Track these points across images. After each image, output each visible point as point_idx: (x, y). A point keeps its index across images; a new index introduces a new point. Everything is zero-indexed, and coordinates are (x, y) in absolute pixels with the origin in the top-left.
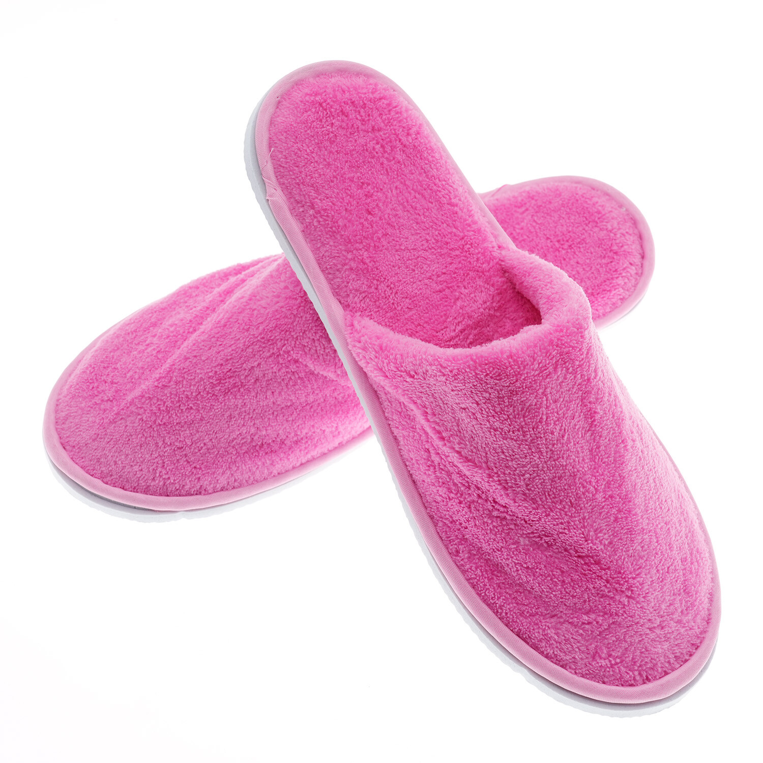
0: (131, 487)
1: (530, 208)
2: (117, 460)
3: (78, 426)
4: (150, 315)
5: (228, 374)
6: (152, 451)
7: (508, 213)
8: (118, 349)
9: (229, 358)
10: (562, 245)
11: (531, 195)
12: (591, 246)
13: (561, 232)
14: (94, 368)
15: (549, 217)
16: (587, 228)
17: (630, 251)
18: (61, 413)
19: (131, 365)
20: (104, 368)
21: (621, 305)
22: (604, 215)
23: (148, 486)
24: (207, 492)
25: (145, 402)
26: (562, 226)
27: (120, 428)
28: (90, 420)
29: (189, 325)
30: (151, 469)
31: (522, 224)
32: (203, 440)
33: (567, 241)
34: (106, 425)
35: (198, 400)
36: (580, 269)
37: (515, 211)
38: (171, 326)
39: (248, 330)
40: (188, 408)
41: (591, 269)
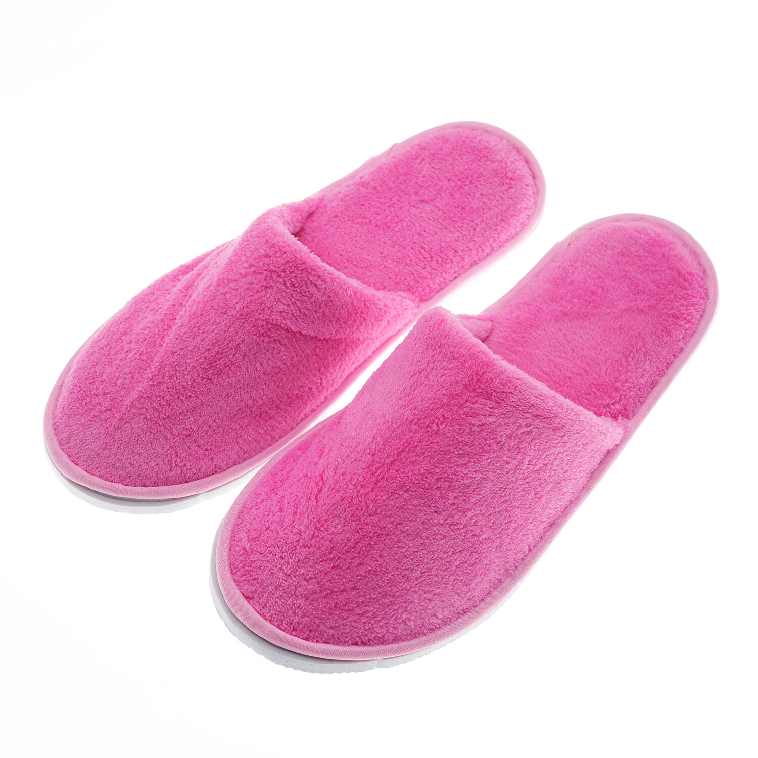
0: (152, 482)
1: (426, 158)
2: (132, 461)
3: (84, 441)
4: (117, 327)
5: (217, 356)
6: (163, 445)
7: (409, 166)
8: (97, 363)
9: (214, 341)
10: (464, 182)
11: (422, 147)
12: (488, 178)
13: (459, 171)
14: (80, 386)
15: (444, 162)
16: (480, 163)
17: (523, 174)
18: (63, 434)
19: (117, 374)
20: (91, 383)
21: (528, 224)
22: (491, 149)
23: (167, 478)
24: (222, 470)
25: (144, 402)
26: (458, 166)
27: (127, 432)
28: (94, 432)
29: (162, 324)
30: (166, 461)
31: (423, 172)
32: (208, 423)
33: (467, 178)
34: (112, 432)
35: (194, 387)
36: (485, 200)
37: (414, 163)
38: (144, 329)
39: (225, 313)
40: (187, 397)
41: (495, 198)
